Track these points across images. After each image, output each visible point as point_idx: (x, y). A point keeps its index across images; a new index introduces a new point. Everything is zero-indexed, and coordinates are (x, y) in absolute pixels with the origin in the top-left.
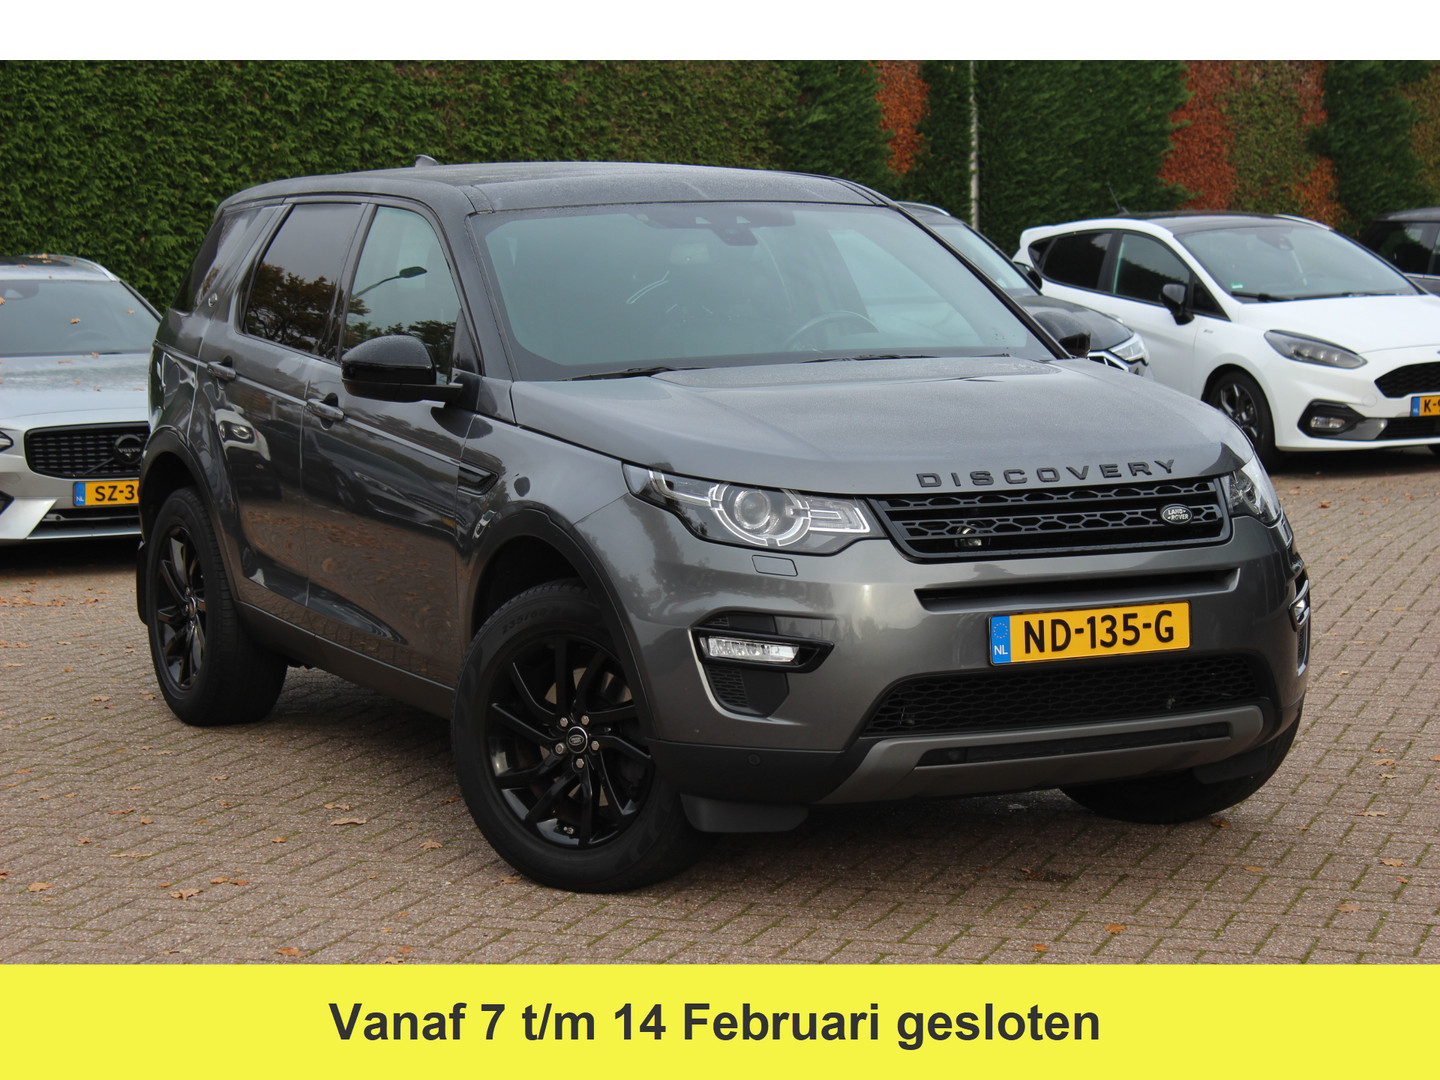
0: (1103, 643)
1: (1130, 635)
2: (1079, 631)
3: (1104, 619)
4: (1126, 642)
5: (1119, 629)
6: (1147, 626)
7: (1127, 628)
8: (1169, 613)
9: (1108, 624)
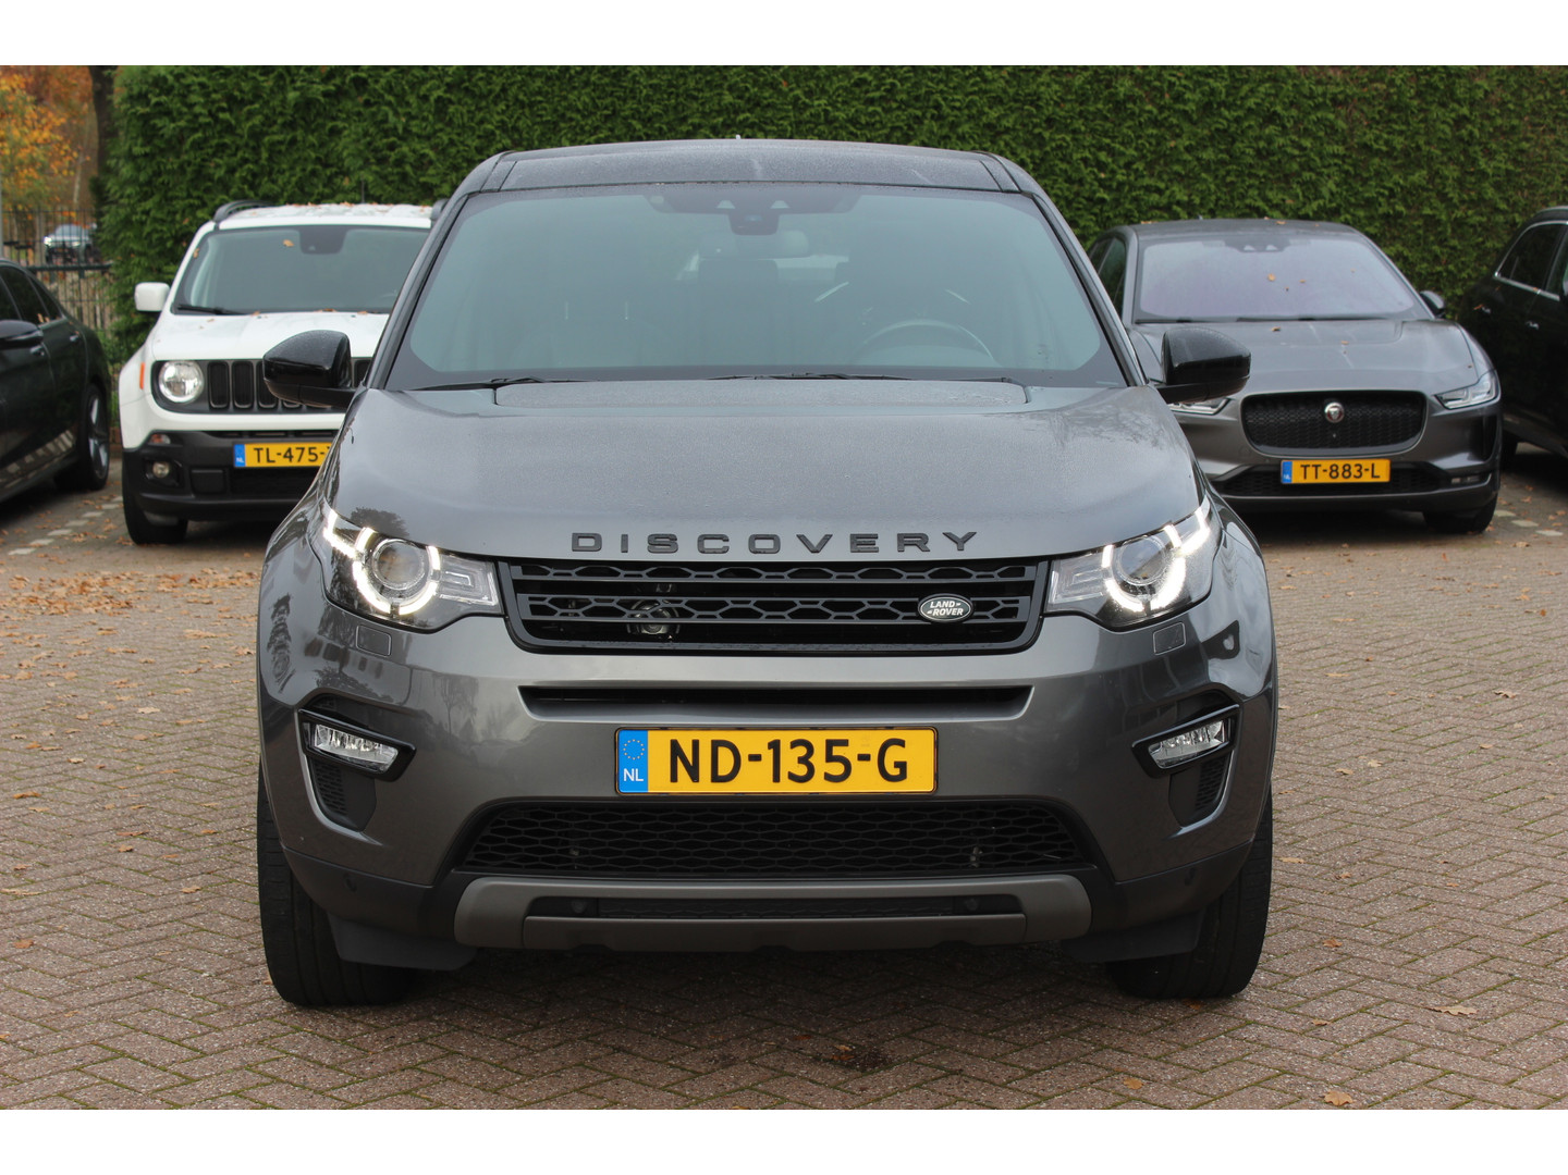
0: (792, 777)
1: (837, 769)
2: (755, 758)
3: (794, 744)
4: (828, 777)
5: (818, 759)
6: (864, 758)
7: (830, 758)
8: (901, 743)
9: (802, 751)
